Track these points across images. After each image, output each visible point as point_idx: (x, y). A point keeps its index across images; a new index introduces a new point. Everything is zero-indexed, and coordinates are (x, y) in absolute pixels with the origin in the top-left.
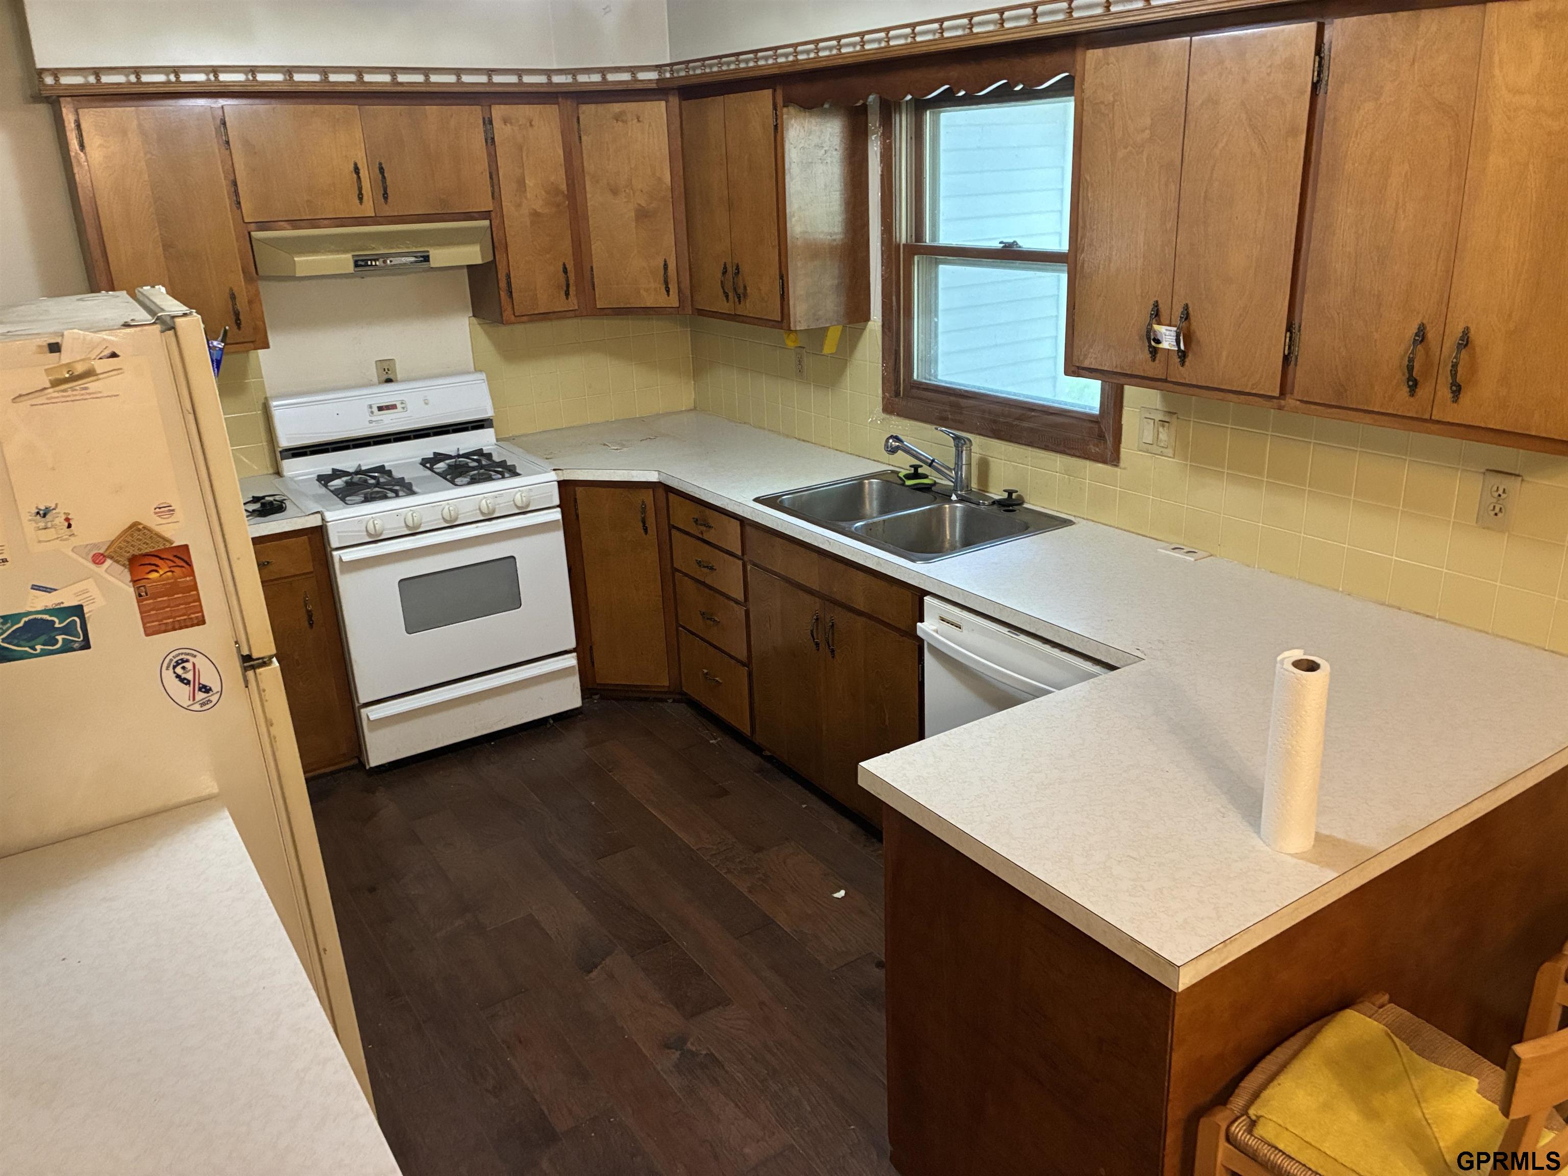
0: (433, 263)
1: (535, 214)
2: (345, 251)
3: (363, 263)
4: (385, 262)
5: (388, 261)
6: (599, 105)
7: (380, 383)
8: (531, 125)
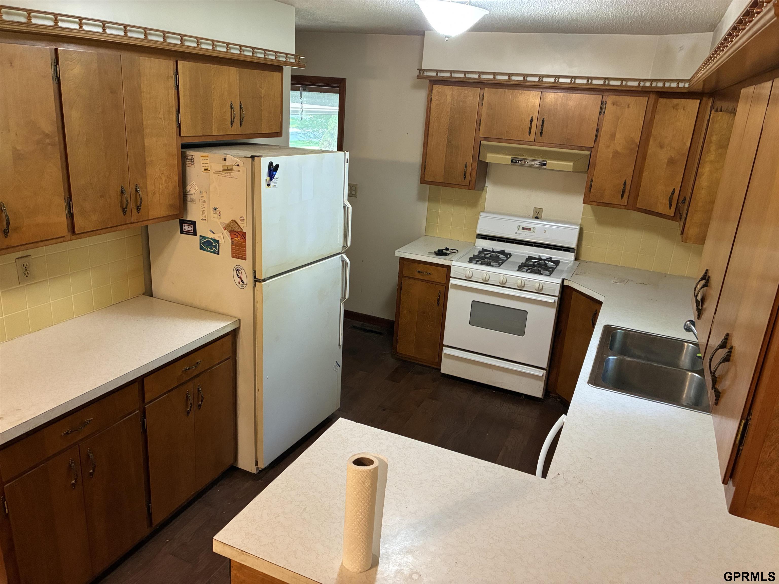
0: (547, 167)
1: (616, 152)
2: (509, 155)
3: (515, 161)
4: (525, 162)
5: (526, 162)
6: (668, 99)
7: (533, 218)
8: (628, 107)
